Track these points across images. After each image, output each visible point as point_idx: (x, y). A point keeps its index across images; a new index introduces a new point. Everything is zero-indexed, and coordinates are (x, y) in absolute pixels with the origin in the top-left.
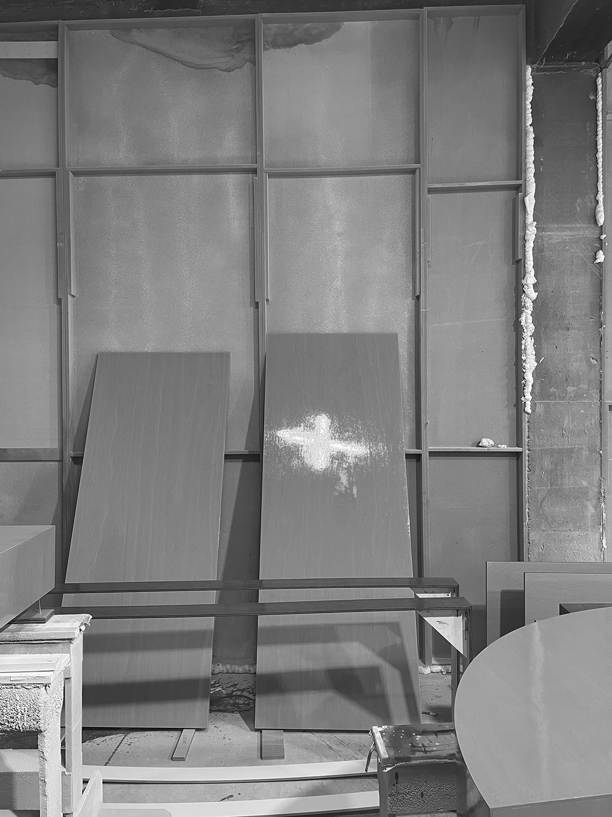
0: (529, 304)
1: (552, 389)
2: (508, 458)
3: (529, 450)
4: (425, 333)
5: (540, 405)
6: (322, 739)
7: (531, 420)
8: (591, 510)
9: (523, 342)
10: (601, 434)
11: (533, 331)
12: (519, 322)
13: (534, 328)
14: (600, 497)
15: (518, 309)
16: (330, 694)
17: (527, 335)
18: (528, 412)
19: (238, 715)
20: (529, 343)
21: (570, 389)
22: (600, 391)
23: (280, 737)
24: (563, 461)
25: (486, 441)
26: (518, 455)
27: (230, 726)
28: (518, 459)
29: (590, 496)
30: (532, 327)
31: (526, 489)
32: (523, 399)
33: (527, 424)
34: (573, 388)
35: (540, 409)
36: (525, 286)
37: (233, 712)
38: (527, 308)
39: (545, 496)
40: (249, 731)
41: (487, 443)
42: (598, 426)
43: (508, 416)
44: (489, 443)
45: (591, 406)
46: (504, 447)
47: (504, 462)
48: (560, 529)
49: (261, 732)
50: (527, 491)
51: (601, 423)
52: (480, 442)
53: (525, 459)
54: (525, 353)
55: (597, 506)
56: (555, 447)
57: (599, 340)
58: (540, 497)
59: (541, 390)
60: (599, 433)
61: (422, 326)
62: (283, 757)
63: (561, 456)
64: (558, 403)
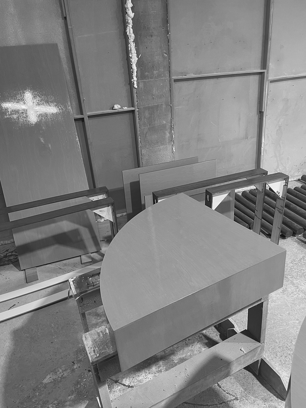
0: (130, 21)
1: (146, 73)
2: (128, 113)
3: (138, 108)
4: (74, 43)
5: (141, 82)
6: (55, 265)
7: (138, 92)
8: (168, 135)
9: (129, 45)
10: (171, 96)
11: (134, 38)
12: (126, 33)
13: (134, 36)
14: (171, 128)
15: (124, 24)
16: (56, 246)
17: (131, 41)
18: (136, 87)
19: (12, 265)
20: (132, 46)
21: (155, 72)
22: (169, 72)
23: (35, 271)
24: (154, 112)
25: (116, 106)
26: (133, 112)
27: (8, 272)
28: (133, 113)
29: (167, 128)
30: (133, 35)
31: (138, 129)
32: (132, 80)
33: (136, 94)
34: (156, 71)
35: (141, 85)
36: (127, 10)
37: (8, 264)
38: (129, 24)
39: (147, 131)
40: (18, 271)
41: (117, 107)
42: (169, 91)
43: (126, 90)
44: (118, 107)
45: (165, 81)
46: (126, 109)
47: (127, 116)
48: (155, 146)
49: (25, 270)
50: (139, 130)
51: (170, 90)
52: (113, 107)
53: (137, 113)
54: (131, 52)
55: (170, 133)
56: (150, 105)
57: (167, 42)
58: (145, 132)
59: (141, 74)
60: (170, 95)
61: (71, 38)
62: (38, 279)
63: (153, 109)
64: (150, 81)
